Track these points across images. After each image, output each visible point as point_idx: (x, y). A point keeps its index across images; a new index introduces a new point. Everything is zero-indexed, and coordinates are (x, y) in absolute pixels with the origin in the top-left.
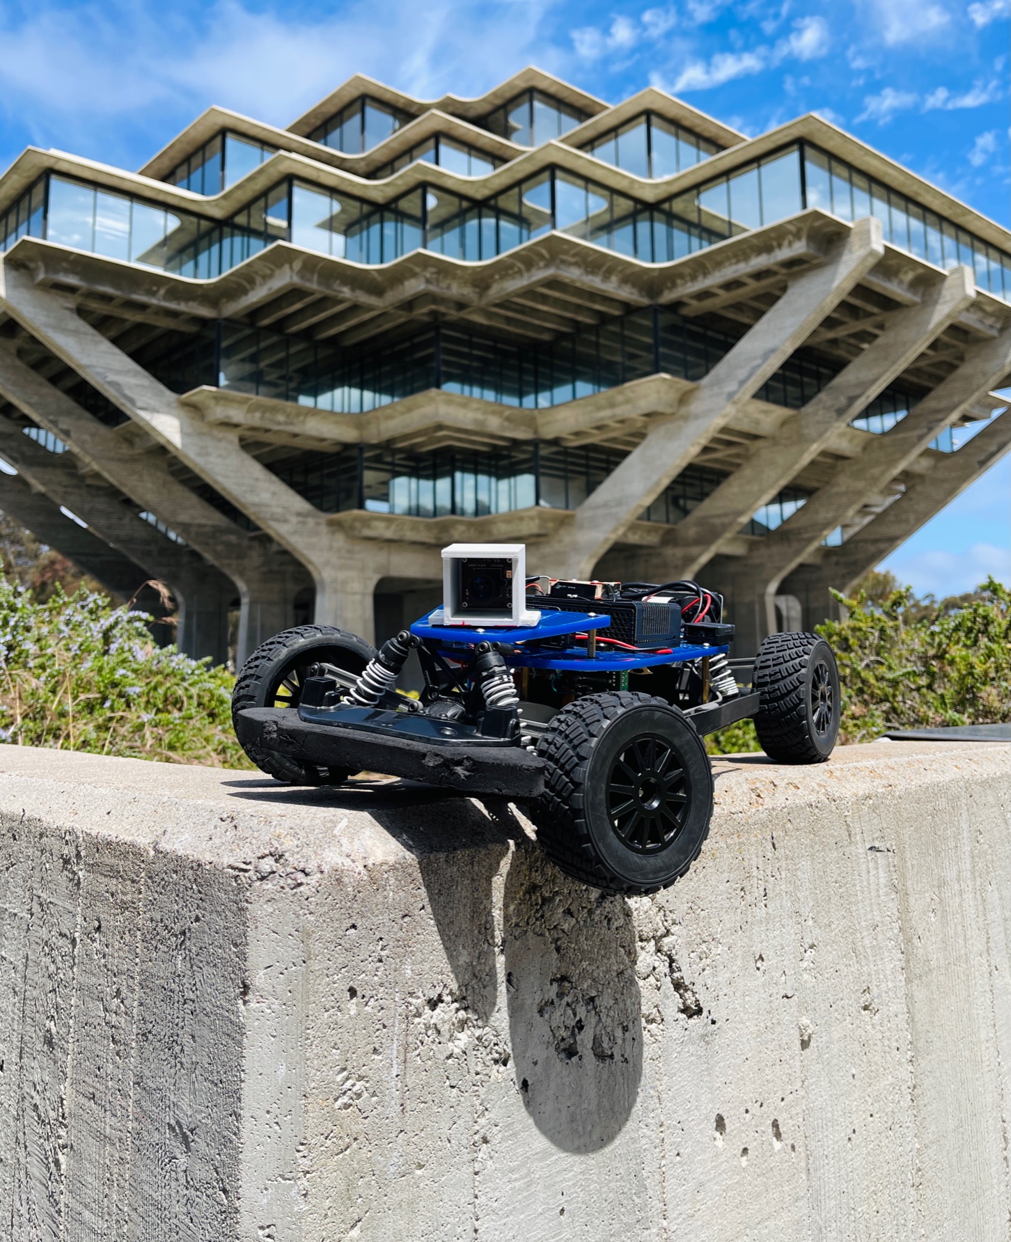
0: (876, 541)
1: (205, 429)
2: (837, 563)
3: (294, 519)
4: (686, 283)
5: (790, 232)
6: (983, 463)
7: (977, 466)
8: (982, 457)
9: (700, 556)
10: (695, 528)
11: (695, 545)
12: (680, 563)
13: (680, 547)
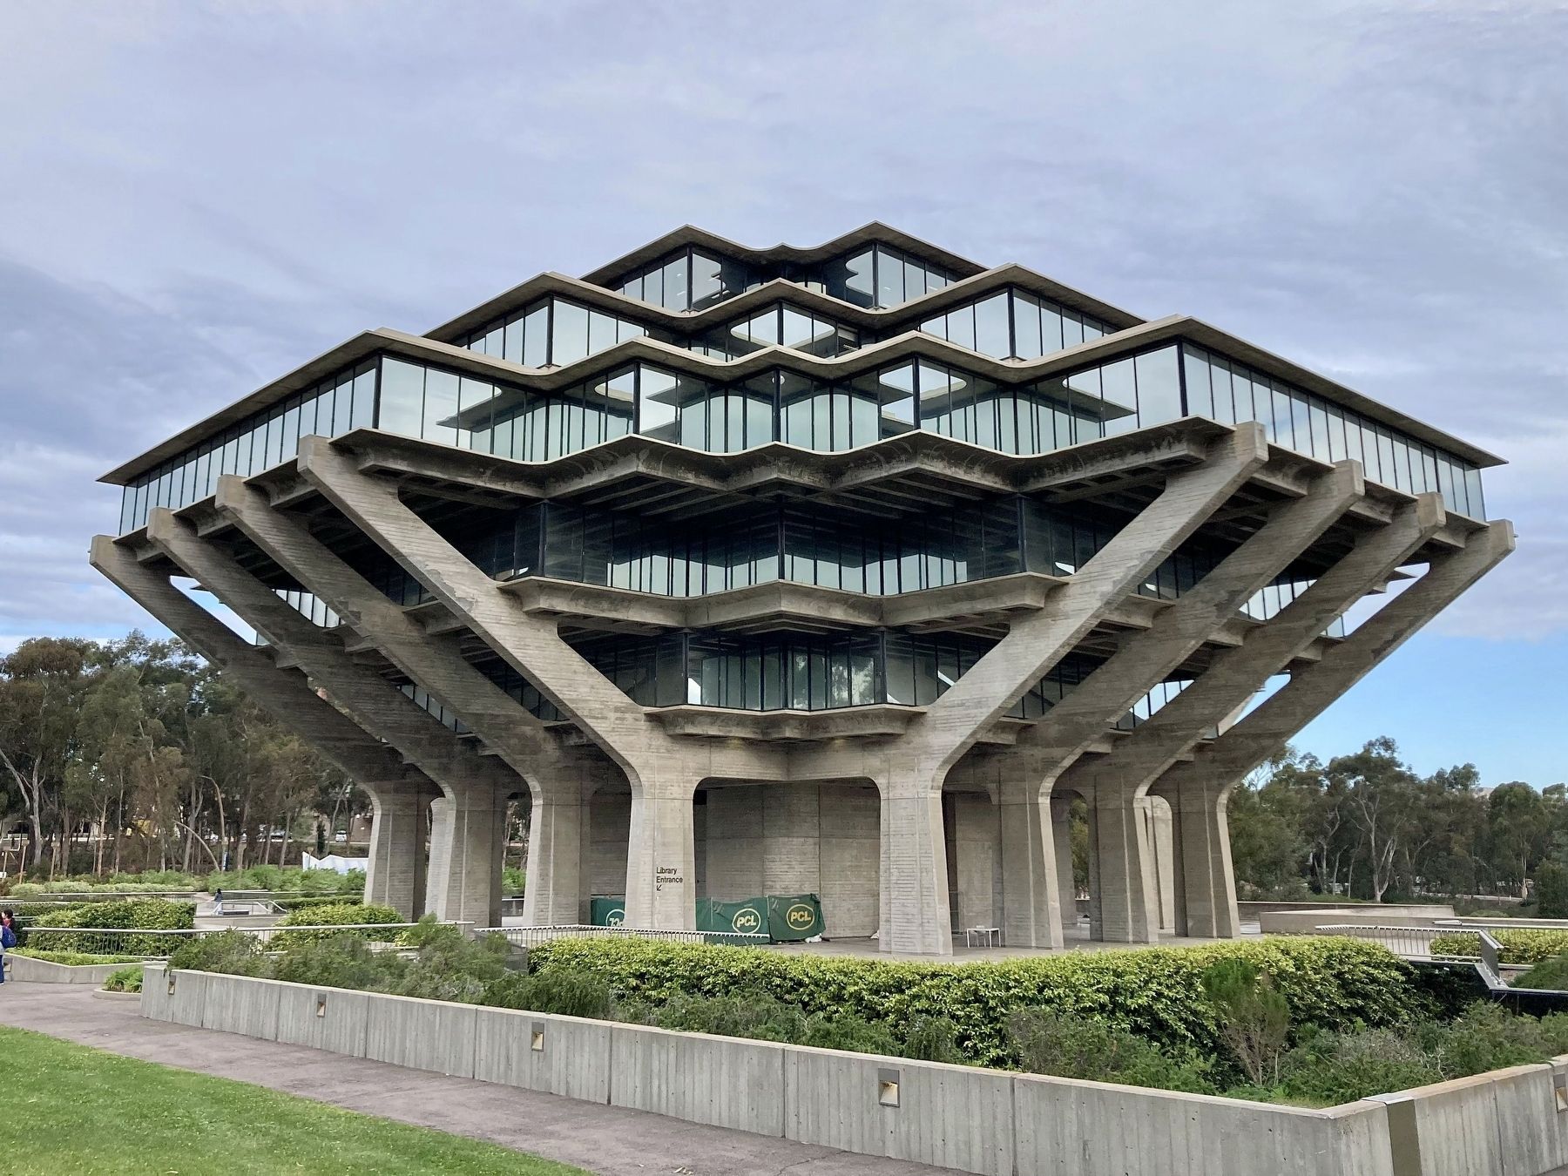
0: (1257, 737)
1: (524, 618)
2: (1213, 761)
3: (612, 715)
4: (1054, 473)
5: (1171, 434)
6: (1379, 654)
7: (1372, 656)
8: (1377, 646)
9: (1063, 758)
10: (1056, 726)
11: (1057, 746)
12: (1039, 766)
13: (1040, 748)
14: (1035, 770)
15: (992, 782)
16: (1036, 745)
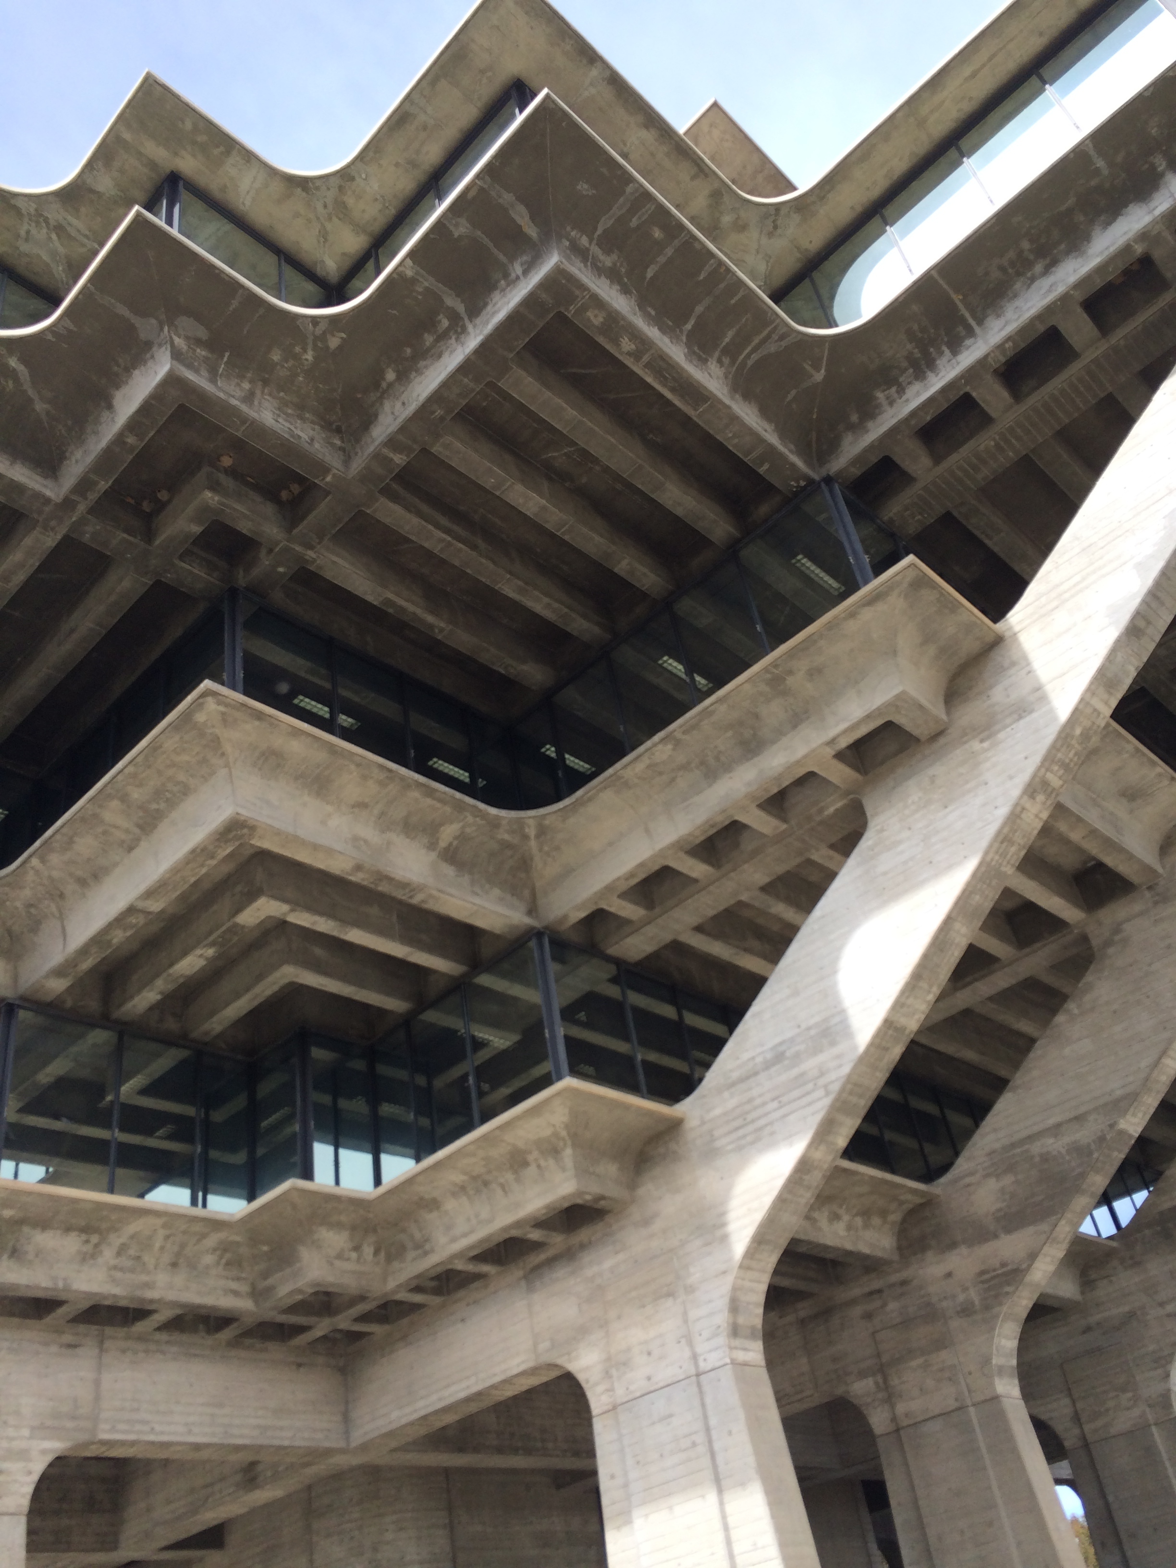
9: (1033, 1256)
10: (992, 1184)
11: (1009, 1231)
12: (974, 1295)
13: (964, 1250)
14: (966, 1311)
15: (862, 1375)
16: (953, 1245)
